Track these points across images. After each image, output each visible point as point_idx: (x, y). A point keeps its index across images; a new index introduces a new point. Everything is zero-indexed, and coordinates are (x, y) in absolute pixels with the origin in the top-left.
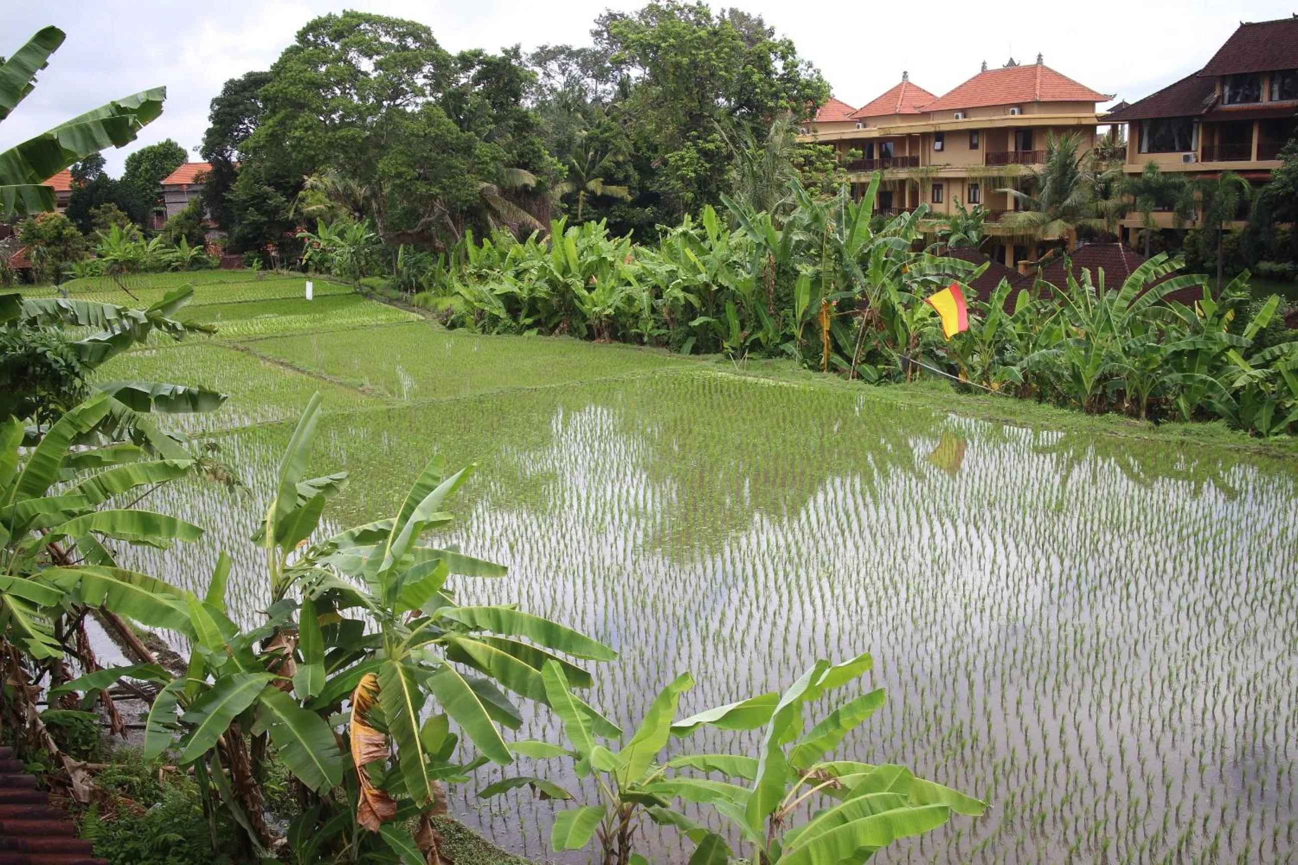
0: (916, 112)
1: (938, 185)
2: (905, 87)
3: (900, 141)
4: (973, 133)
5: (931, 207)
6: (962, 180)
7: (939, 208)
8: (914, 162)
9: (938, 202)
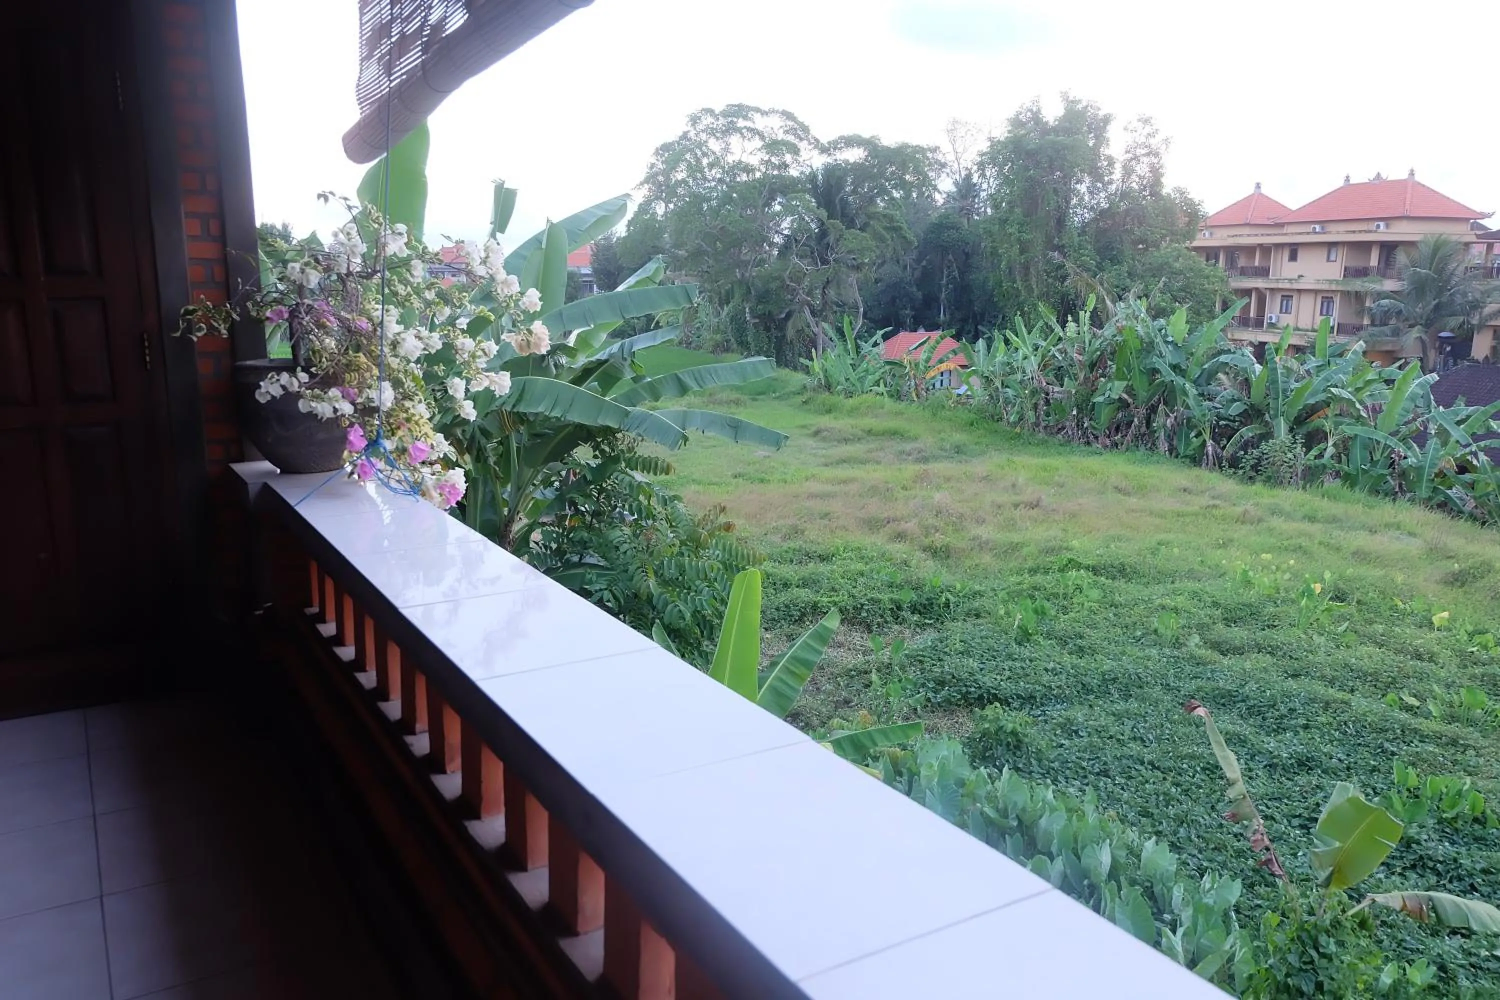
0: (1269, 223)
1: (1287, 297)
2: (1258, 199)
3: (1250, 250)
4: (1331, 245)
5: (1278, 318)
6: (1316, 292)
7: (1287, 320)
8: (1264, 272)
9: (1286, 312)
